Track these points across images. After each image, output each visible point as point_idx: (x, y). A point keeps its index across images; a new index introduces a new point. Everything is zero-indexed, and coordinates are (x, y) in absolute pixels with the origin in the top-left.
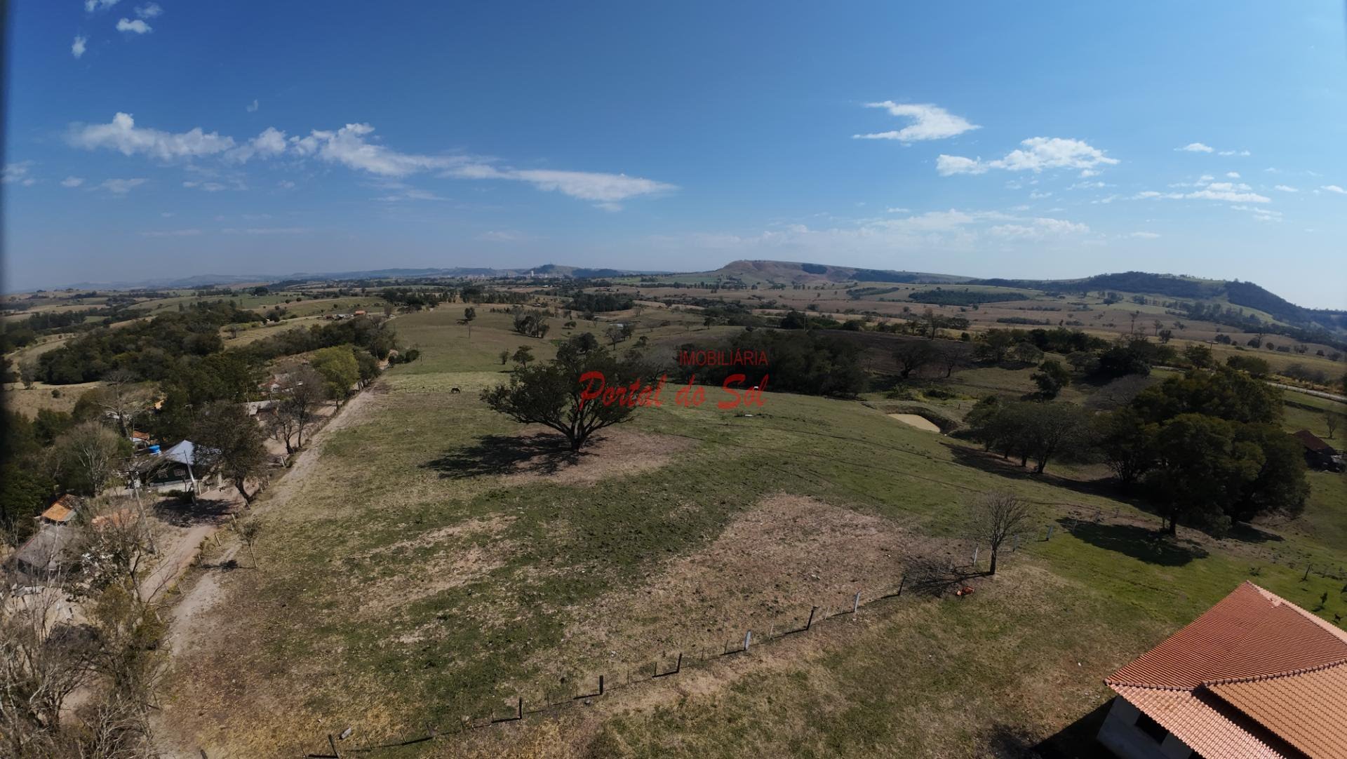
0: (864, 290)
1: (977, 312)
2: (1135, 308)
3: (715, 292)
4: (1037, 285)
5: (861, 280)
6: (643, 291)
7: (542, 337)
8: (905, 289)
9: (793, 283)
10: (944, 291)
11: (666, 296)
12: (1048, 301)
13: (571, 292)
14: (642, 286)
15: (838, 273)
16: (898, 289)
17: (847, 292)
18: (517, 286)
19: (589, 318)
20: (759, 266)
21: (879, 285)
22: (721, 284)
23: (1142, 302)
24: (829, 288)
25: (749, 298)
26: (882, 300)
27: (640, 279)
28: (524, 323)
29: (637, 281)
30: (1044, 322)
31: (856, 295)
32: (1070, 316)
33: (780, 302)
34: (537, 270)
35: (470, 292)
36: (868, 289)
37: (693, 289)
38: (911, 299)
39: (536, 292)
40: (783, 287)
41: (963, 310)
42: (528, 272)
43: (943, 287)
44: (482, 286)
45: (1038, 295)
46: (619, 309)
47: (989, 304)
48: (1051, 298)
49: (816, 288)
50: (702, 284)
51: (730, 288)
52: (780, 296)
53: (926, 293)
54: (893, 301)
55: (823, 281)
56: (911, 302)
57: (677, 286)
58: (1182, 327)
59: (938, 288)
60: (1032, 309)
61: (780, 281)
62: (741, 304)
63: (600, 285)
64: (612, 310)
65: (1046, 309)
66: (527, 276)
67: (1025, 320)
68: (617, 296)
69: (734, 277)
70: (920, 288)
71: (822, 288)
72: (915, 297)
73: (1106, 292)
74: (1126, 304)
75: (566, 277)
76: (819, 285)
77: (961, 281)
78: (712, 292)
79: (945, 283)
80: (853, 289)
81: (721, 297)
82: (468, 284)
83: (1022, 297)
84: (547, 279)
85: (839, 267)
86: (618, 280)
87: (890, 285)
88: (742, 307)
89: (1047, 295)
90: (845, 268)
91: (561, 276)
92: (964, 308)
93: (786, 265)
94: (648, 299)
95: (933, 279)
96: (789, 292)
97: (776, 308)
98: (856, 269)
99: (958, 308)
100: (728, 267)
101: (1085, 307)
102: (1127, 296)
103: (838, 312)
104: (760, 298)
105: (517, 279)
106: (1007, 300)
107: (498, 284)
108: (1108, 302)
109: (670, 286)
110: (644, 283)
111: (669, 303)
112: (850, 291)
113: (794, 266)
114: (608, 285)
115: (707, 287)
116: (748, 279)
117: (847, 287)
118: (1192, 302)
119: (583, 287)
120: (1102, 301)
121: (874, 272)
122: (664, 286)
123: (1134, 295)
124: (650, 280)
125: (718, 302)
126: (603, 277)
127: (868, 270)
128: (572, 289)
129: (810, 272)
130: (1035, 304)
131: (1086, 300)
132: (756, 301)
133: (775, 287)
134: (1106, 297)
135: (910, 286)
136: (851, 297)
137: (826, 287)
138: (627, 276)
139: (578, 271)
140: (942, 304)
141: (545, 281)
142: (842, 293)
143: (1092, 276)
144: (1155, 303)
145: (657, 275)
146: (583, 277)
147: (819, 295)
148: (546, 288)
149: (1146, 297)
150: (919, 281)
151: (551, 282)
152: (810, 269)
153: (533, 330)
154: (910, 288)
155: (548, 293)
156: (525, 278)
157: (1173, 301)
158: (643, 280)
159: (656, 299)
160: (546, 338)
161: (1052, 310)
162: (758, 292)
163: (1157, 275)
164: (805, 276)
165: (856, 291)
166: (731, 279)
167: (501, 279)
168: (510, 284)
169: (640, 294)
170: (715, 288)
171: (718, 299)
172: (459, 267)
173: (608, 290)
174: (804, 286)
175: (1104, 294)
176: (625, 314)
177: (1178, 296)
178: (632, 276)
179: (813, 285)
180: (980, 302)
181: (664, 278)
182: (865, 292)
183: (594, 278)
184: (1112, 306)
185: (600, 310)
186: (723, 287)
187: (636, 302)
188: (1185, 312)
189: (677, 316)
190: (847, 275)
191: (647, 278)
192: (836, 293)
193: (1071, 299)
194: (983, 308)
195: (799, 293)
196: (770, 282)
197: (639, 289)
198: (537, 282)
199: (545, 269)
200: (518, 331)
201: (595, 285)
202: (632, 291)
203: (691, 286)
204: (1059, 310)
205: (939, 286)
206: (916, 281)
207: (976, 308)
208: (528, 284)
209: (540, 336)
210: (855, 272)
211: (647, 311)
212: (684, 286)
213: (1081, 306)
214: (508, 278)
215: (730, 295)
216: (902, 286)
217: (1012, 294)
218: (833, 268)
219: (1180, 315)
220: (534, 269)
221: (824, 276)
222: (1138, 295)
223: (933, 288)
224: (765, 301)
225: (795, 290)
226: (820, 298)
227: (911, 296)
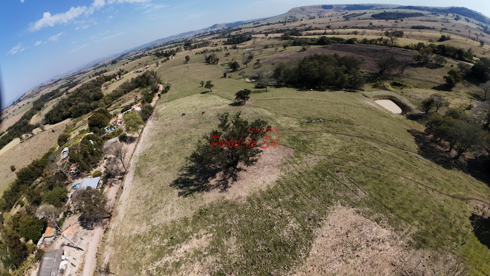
0: (351, 15)
1: (403, 22)
2: (466, 23)
4: (427, 9)
5: (349, 10)
6: (255, 30)
7: (217, 63)
8: (369, 13)
9: (318, 15)
10: (387, 13)
11: (265, 30)
12: (433, 17)
13: (226, 35)
14: (255, 27)
15: (338, 8)
16: (366, 13)
17: (343, 17)
18: (205, 36)
19: (235, 48)
20: (303, 9)
21: (357, 12)
22: (287, 20)
23: (468, 21)
24: (335, 16)
25: (300, 26)
26: (359, 19)
27: (253, 23)
28: (209, 58)
29: (251, 25)
30: (432, 28)
31: (347, 18)
32: (442, 25)
33: (314, 26)
34: (211, 28)
35: (188, 45)
36: (352, 14)
37: (276, 25)
38: (373, 17)
39: (213, 38)
40: (314, 18)
41: (396, 22)
42: (208, 29)
43: (387, 11)
44: (191, 40)
45: (428, 14)
46: (246, 41)
47: (408, 18)
48: (434, 16)
49: (329, 16)
50: (279, 22)
51: (291, 22)
52: (313, 23)
53: (379, 14)
54: (364, 19)
55: (332, 13)
56: (372, 19)
57: (268, 24)
58: (483, 36)
60: (426, 21)
61: (312, 15)
62: (297, 29)
63: (237, 30)
64: (243, 42)
65: (432, 21)
66: (208, 31)
67: (424, 26)
68: (245, 34)
69: (292, 16)
70: (377, 12)
71: (332, 16)
72: (375, 17)
73: (455, 14)
74: (462, 21)
75: (223, 29)
76: (330, 15)
77: (394, 7)
78: (284, 25)
79: (387, 9)
80: (346, 15)
81: (288, 28)
82: (186, 40)
83: (422, 15)
84: (215, 31)
85: (339, 5)
86: (244, 26)
87: (362, 11)
88: (297, 31)
89: (432, 14)
90: (341, 5)
91: (221, 28)
92: (397, 21)
93: (314, 7)
94: (257, 33)
95: (382, 7)
96: (317, 20)
97: (312, 30)
98: (347, 5)
99: (394, 21)
100: (289, 12)
101: (448, 21)
102: (463, 17)
103: (340, 28)
104: (305, 25)
105: (204, 33)
106: (415, 16)
107: (197, 37)
108: (456, 19)
109: (266, 25)
110: (255, 25)
111: (266, 34)
112: (344, 16)
113: (318, 7)
114: (240, 29)
115: (281, 23)
116: (299, 16)
117: (343, 14)
118: (484, 25)
119: (230, 32)
120: (454, 18)
121: (354, 5)
122: (263, 25)
123: (465, 17)
124: (257, 23)
125: (287, 30)
126: (237, 26)
127: (352, 5)
128: (226, 34)
129: (325, 9)
130: (427, 18)
131: (448, 18)
132: (303, 27)
133: (311, 18)
134: (455, 17)
135: (372, 11)
136: (344, 19)
137: (333, 15)
138: (247, 23)
139: (227, 25)
140: (387, 19)
141: (215, 32)
142: (341, 18)
143: (449, 6)
144: (472, 22)
145: (259, 21)
146: (230, 28)
147: (330, 20)
148: (216, 35)
149: (470, 19)
150: (375, 8)
151: (218, 32)
152: (326, 7)
153: (213, 61)
155: (217, 38)
156: (207, 32)
157: (478, 23)
158: (254, 24)
159: (260, 33)
160: (219, 63)
161: (435, 21)
162: (303, 22)
163: (472, 11)
164: (324, 11)
165: (347, 16)
166: (291, 17)
167: (198, 35)
168: (202, 36)
169: (254, 31)
170: (284, 23)
171: (286, 28)
172: (181, 33)
173: (241, 32)
174: (323, 16)
175: (454, 15)
176: (249, 43)
177: (480, 21)
178: (249, 23)
179: (327, 15)
180: (403, 17)
181: (263, 21)
182: (351, 16)
183: (234, 27)
184: (458, 21)
185: (239, 43)
186: (288, 22)
187: (253, 36)
188: (482, 29)
189: (270, 42)
190: (342, 8)
191: (256, 23)
192: (338, 18)
193: (442, 16)
194: (405, 20)
195: (321, 20)
196: (308, 16)
197: (253, 29)
198: (212, 33)
199: (214, 26)
200: (207, 62)
201: (235, 30)
202: (250, 30)
203: (275, 23)
204: (438, 22)
205: (385, 10)
206: (374, 8)
207: (402, 21)
208: (208, 35)
209: (216, 63)
210: (346, 6)
211: (258, 40)
212: (271, 24)
213: (446, 20)
214: (201, 34)
215: (291, 26)
216: (368, 11)
217: (417, 13)
218: (336, 5)
219: (481, 30)
220: (210, 27)
221: (332, 10)
222: (467, 17)
223: (382, 11)
224: (307, 26)
225: (320, 19)
226: (331, 21)
227: (372, 16)
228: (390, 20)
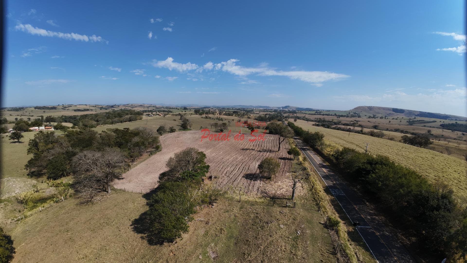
0: (417, 121)
3: (339, 118)
8: (439, 122)
10: (459, 124)
15: (410, 113)
16: (436, 121)
20: (370, 108)
21: (427, 119)
22: (348, 115)
26: (425, 126)
29: (313, 113)
31: (411, 123)
36: (420, 121)
38: (440, 127)
43: (459, 122)
50: (335, 114)
52: (369, 121)
53: (449, 125)
59: (456, 122)
69: (356, 113)
70: (447, 122)
72: (443, 126)
78: (337, 118)
80: (411, 120)
87: (432, 120)
92: (464, 133)
93: (384, 109)
98: (420, 112)
99: (461, 133)
100: (355, 109)
113: (389, 109)
116: (363, 114)
117: (409, 119)
121: (429, 113)
124: (319, 112)
127: (426, 112)
135: (442, 120)
136: (408, 123)
140: (453, 130)
152: (396, 111)
154: (442, 121)
158: (316, 112)
164: (393, 114)
190: (414, 114)
192: (401, 121)
210: (419, 113)
216: (438, 120)
218: (408, 110)
221: (401, 114)
223: (454, 122)
225: (381, 119)
226: (390, 123)
227: (441, 125)
228: (456, 132)
